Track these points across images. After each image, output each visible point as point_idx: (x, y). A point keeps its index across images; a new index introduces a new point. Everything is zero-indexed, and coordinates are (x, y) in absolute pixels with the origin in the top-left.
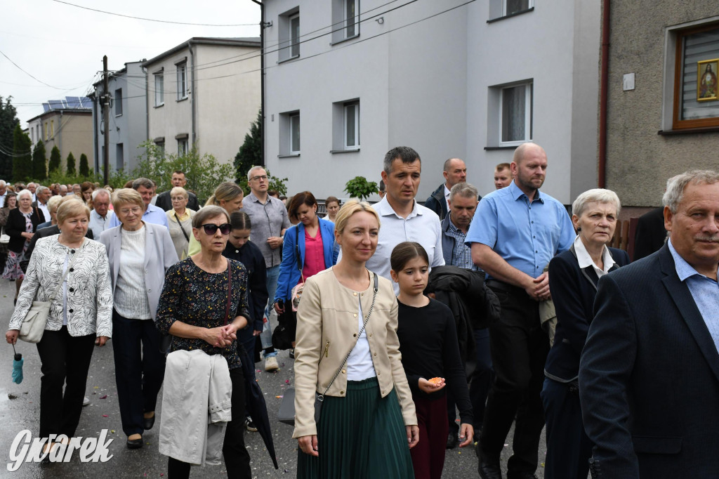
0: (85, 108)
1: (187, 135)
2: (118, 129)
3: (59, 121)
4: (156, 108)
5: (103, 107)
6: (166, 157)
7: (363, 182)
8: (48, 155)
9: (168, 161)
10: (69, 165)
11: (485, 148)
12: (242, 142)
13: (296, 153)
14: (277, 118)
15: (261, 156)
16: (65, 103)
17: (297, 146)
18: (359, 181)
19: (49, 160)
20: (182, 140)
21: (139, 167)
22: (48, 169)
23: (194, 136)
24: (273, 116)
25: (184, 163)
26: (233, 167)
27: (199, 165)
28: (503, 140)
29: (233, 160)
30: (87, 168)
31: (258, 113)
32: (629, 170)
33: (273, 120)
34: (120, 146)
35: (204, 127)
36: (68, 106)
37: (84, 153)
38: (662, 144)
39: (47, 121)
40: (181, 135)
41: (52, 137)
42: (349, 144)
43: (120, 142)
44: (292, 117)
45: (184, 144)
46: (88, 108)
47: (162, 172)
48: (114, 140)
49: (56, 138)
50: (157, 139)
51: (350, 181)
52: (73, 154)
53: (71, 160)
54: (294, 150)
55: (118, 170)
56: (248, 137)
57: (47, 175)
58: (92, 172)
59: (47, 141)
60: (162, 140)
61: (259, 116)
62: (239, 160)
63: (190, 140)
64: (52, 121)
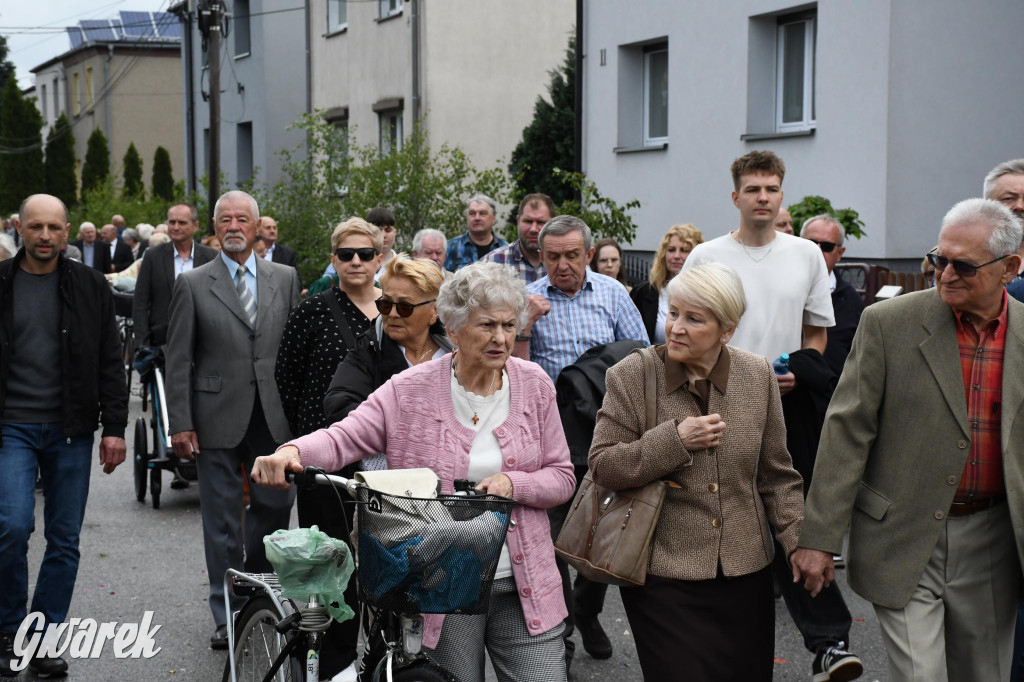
0: (165, 38)
1: (401, 101)
2: (241, 89)
3: (105, 71)
4: (329, 36)
5: (207, 34)
6: (351, 153)
8: (81, 150)
9: (358, 163)
10: (127, 175)
12: (528, 118)
13: (659, 142)
14: (614, 57)
15: (571, 152)
16: (118, 27)
17: (659, 125)
19: (84, 161)
20: (389, 113)
21: (290, 179)
22: (80, 184)
23: (417, 104)
24: (603, 53)
25: (393, 168)
26: (507, 174)
27: (430, 175)
29: (508, 160)
30: (170, 181)
31: (566, 47)
33: (603, 64)
34: (246, 128)
36: (125, 34)
37: (167, 147)
39: (77, 68)
40: (386, 101)
41: (89, 108)
42: (787, 119)
43: (244, 120)
44: (651, 55)
45: (393, 121)
46: (172, 39)
47: (343, 191)
48: (232, 112)
49: (98, 111)
50: (330, 111)
52: (138, 148)
53: (132, 161)
54: (653, 134)
56: (542, 109)
57: (79, 195)
58: (179, 188)
59: (77, 117)
60: (342, 113)
61: (570, 54)
62: (523, 160)
63: (408, 114)
64: (90, 70)
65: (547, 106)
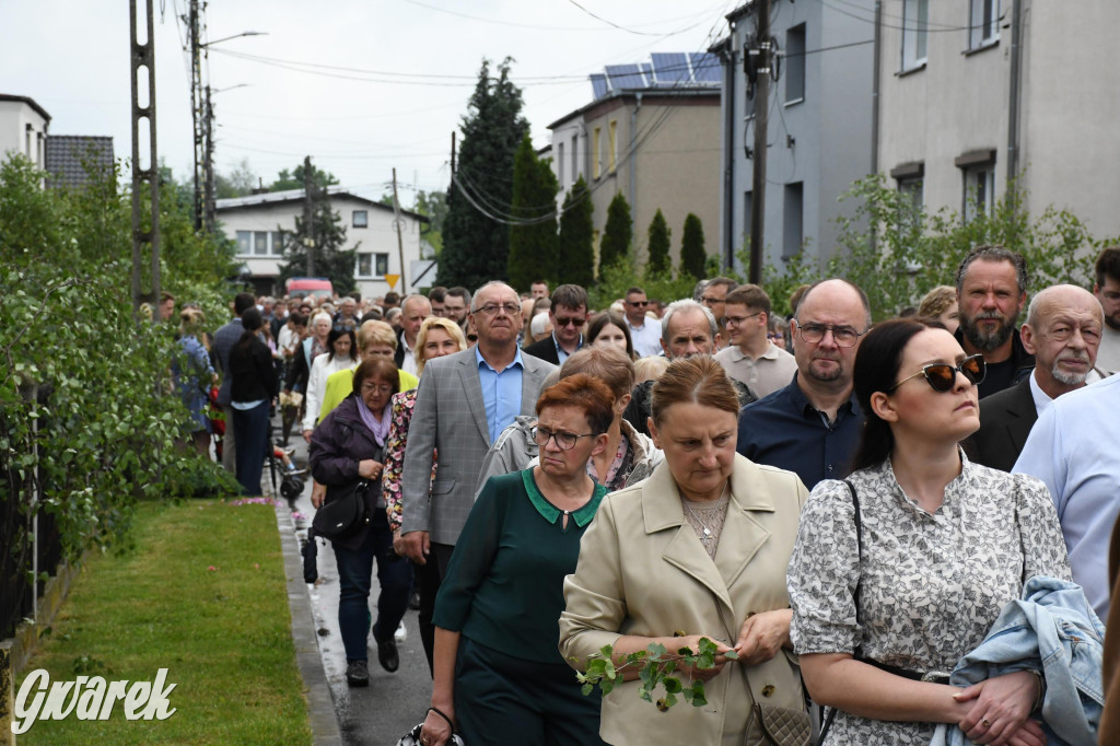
0: (703, 83)
1: (993, 153)
2: (791, 142)
3: (632, 124)
4: (903, 75)
5: (753, 78)
6: (925, 221)
8: (600, 220)
9: (929, 233)
10: (652, 248)
16: (648, 72)
19: (603, 232)
20: (976, 168)
21: (848, 252)
22: (597, 260)
23: (1014, 156)
25: (980, 239)
27: (1027, 242)
30: (702, 255)
34: (795, 190)
35: (1039, 121)
36: (657, 80)
37: (699, 213)
39: (600, 123)
40: (973, 153)
41: (611, 170)
43: (794, 180)
45: (982, 179)
46: (710, 84)
47: (913, 266)
48: (779, 171)
49: (621, 173)
50: (901, 167)
52: (666, 216)
53: (659, 232)
55: (785, 259)
57: (596, 274)
58: (713, 265)
59: (599, 179)
60: (915, 169)
63: (1001, 169)
64: (614, 124)
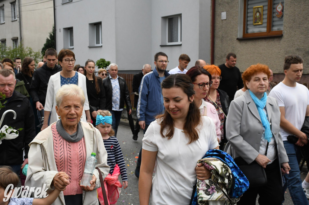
1: (18, 38)
4: (1, 24)
6: (7, 48)
7: (104, 61)
9: (8, 50)
11: (160, 46)
12: (45, 42)
13: (72, 47)
14: (62, 30)
17: (72, 44)
18: (102, 61)
20: (15, 40)
23: (21, 38)
24: (60, 29)
25: (16, 51)
26: (40, 53)
27: (24, 52)
28: (169, 42)
29: (41, 50)
31: (52, 28)
32: (224, 56)
33: (60, 31)
35: (26, 34)
38: (238, 45)
40: (14, 38)
42: (97, 43)
44: (70, 30)
45: (16, 42)
50: (2, 39)
51: (98, 61)
54: (71, 46)
56: (48, 40)
60: (4, 40)
61: (53, 29)
62: (44, 50)
63: (19, 40)
65: (49, 40)
